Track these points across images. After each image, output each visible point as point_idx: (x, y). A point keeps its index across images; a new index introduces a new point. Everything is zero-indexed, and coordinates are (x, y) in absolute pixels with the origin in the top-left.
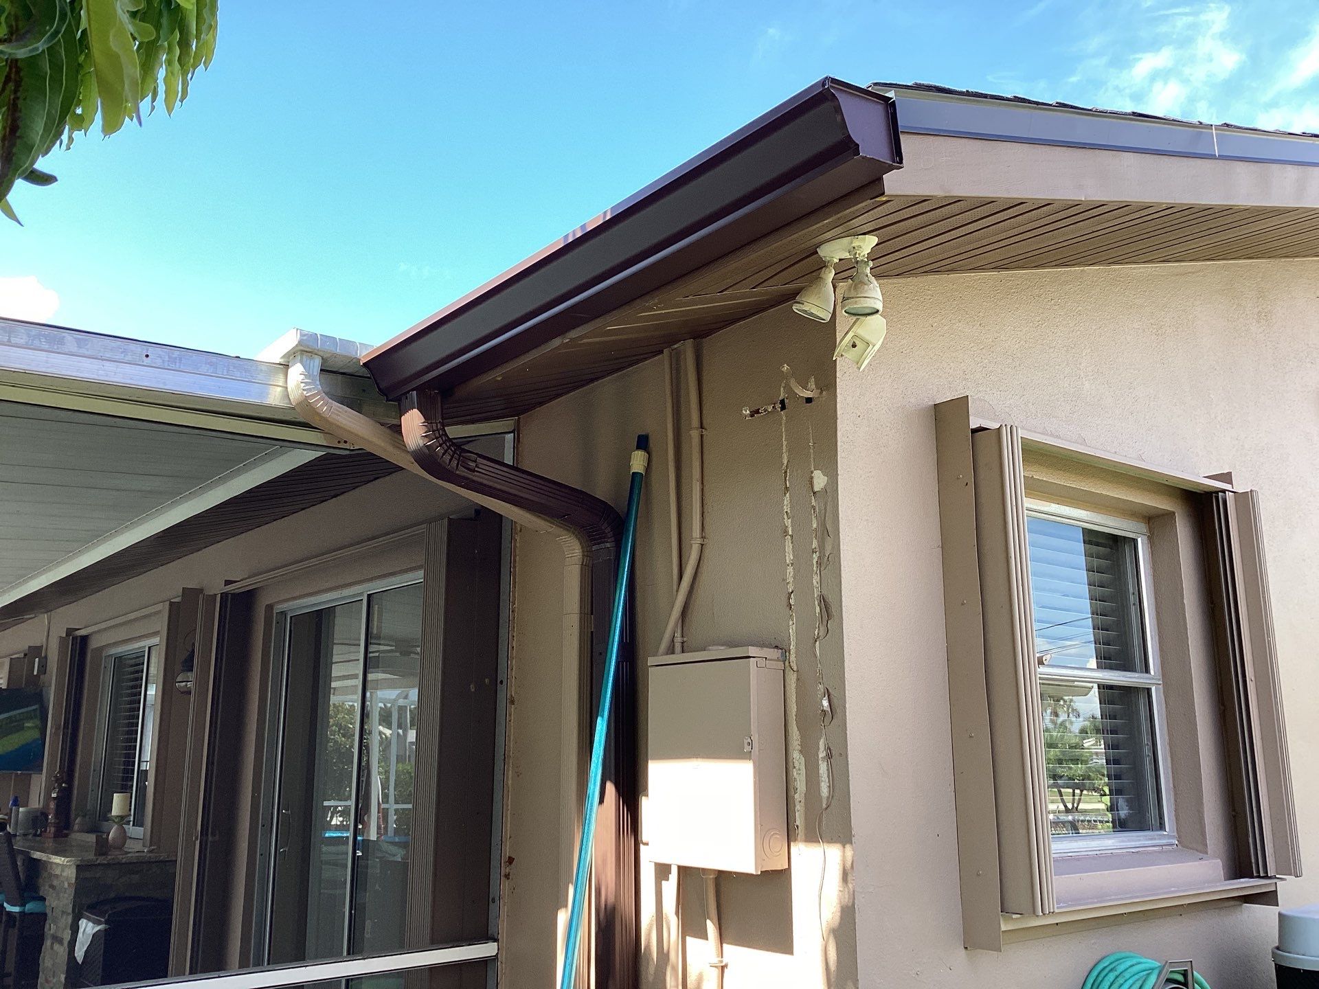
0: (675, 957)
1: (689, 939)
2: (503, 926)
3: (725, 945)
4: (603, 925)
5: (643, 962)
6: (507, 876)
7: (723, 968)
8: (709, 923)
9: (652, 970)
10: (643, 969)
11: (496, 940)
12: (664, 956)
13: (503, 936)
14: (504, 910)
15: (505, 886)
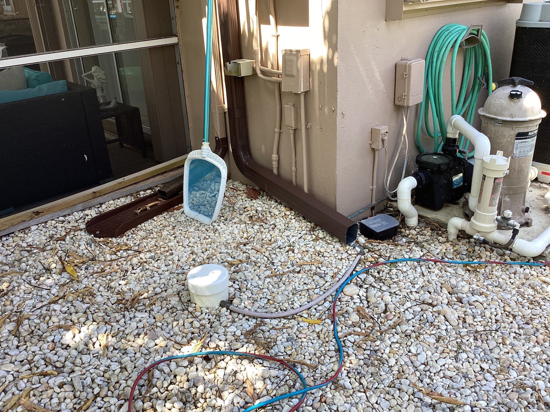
0: (256, 34)
1: (262, 26)
2: (179, 29)
3: (278, 26)
4: (223, 22)
5: (242, 38)
6: (177, 7)
7: (277, 36)
8: (271, 16)
9: (246, 41)
10: (242, 42)
11: (176, 36)
12: (251, 34)
13: (179, 34)
14: (179, 23)
15: (177, 11)
